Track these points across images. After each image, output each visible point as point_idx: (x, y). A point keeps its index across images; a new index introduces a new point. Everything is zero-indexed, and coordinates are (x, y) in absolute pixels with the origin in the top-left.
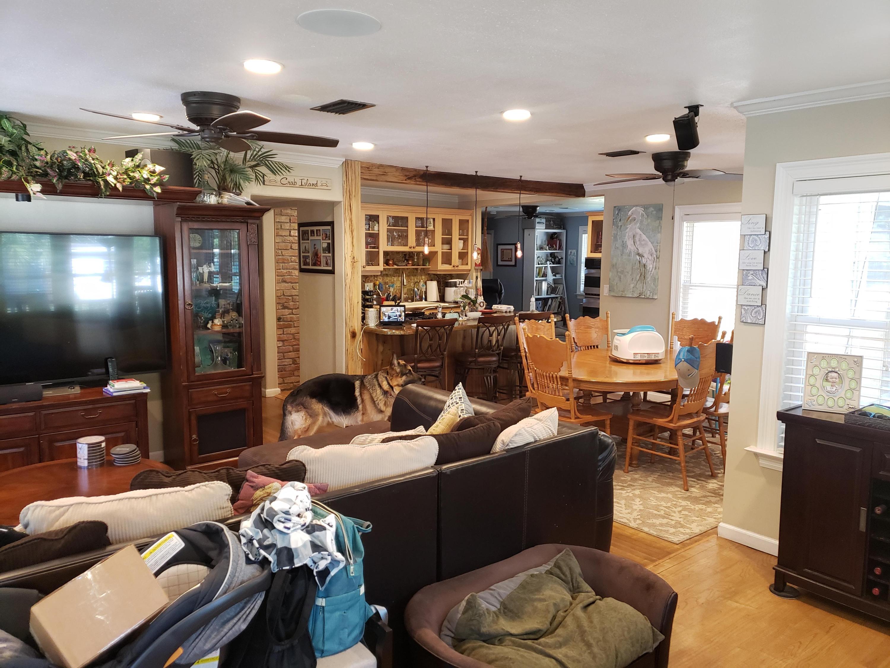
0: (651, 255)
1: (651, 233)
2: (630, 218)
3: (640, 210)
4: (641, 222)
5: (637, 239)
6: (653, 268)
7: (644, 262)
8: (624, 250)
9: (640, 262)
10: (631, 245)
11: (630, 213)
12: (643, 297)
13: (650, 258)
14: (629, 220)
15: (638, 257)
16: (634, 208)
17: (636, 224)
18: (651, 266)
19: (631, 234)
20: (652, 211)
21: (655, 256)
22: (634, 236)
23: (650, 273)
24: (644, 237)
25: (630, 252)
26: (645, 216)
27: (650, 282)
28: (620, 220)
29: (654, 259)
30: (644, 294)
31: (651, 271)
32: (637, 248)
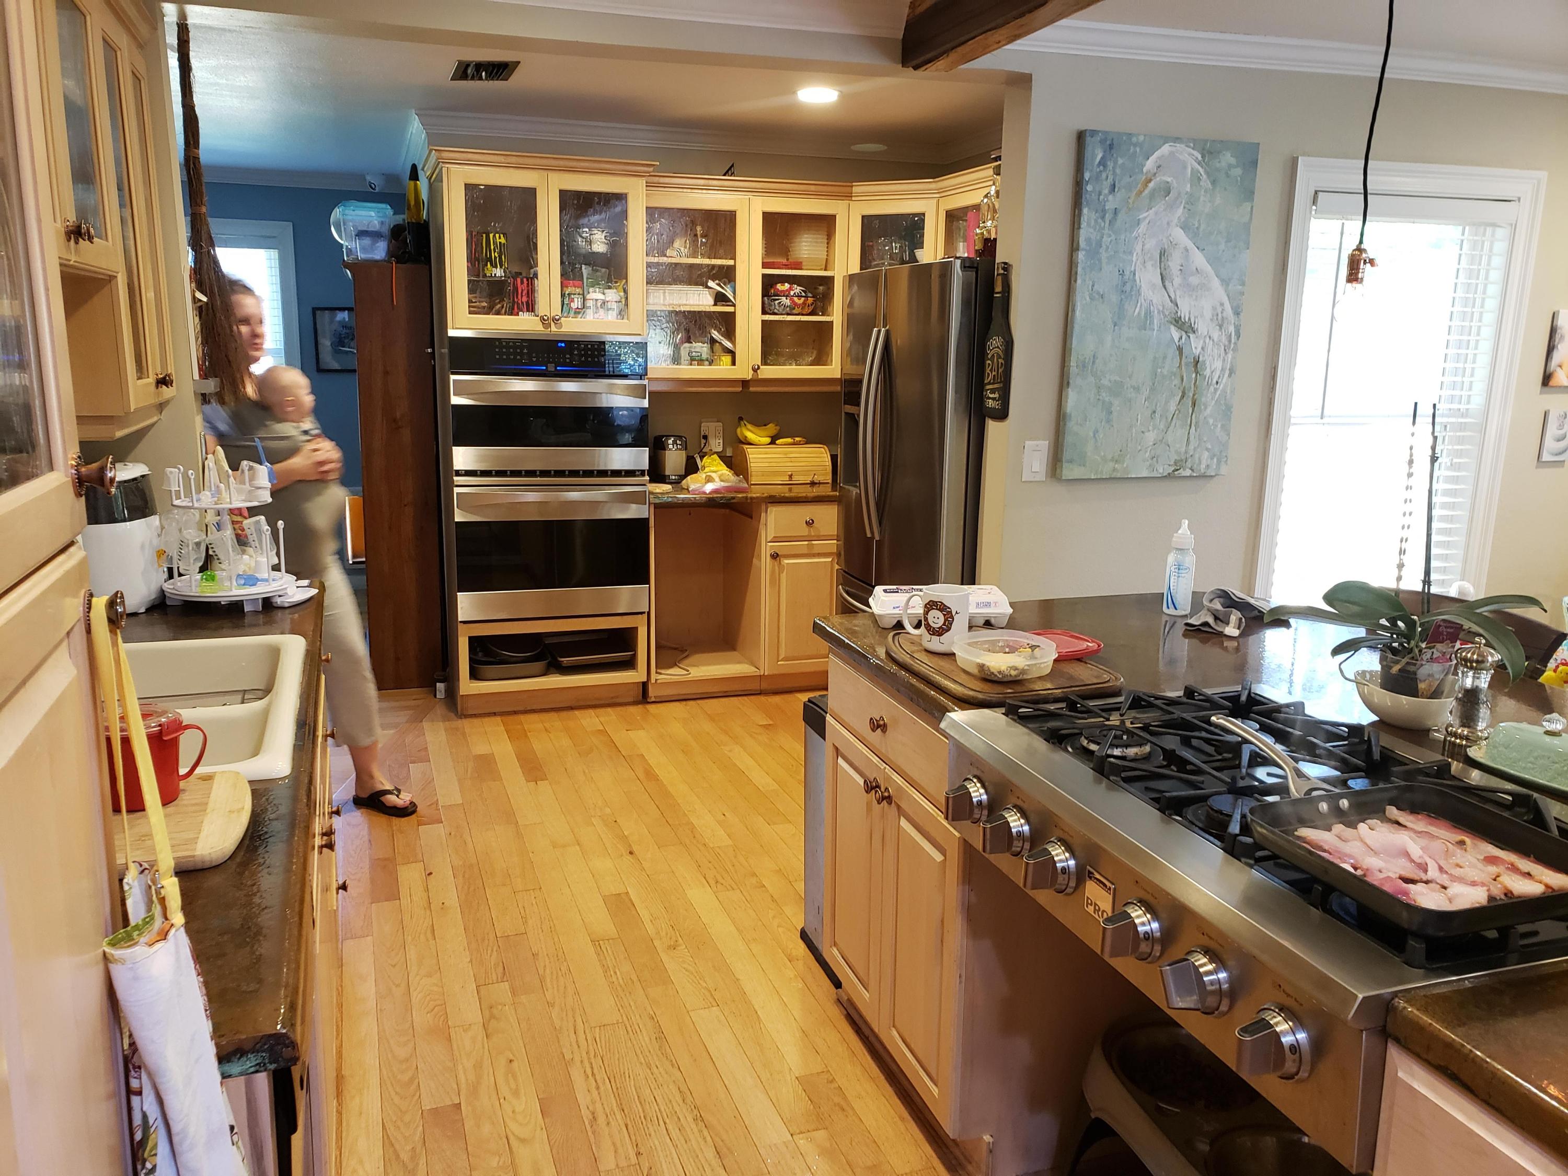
0: (1221, 326)
1: (1222, 247)
2: (1151, 185)
3: (1189, 157)
4: (1191, 201)
5: (1174, 264)
6: (1223, 370)
7: (1197, 352)
8: (1126, 306)
9: (1180, 350)
10: (1154, 286)
11: (1150, 164)
12: (1188, 473)
13: (1216, 335)
14: (1146, 192)
15: (1175, 334)
16: (1166, 149)
17: (1171, 207)
18: (1218, 364)
19: (1151, 244)
20: (1230, 166)
21: (1232, 329)
22: (1162, 254)
23: (1212, 389)
24: (1199, 259)
25: (1148, 314)
26: (1206, 183)
27: (1211, 421)
28: (1113, 188)
29: (1230, 341)
30: (1189, 464)
31: (1217, 383)
32: (1173, 297)
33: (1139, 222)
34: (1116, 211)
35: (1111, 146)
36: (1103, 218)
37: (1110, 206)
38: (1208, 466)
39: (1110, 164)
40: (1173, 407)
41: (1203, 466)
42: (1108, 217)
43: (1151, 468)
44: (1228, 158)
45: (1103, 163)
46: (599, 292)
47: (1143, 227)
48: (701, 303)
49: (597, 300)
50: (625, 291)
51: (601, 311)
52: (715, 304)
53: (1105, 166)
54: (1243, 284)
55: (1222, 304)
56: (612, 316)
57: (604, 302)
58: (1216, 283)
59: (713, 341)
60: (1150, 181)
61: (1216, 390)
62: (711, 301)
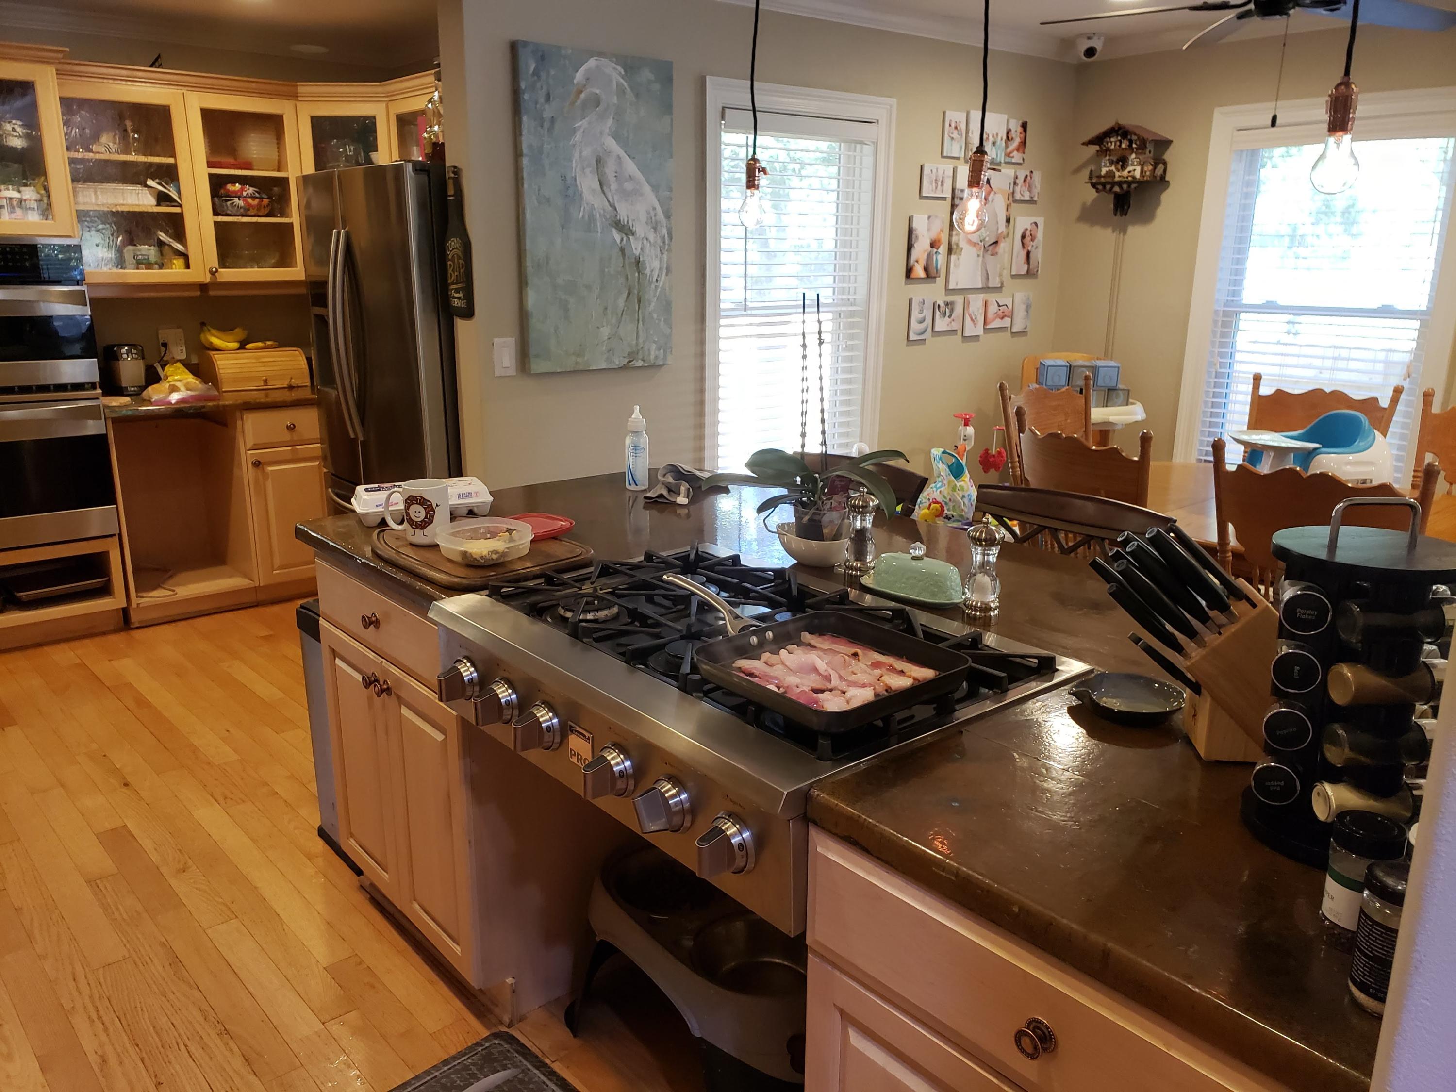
0: (655, 229)
1: (650, 156)
2: (583, 96)
3: (614, 72)
5: (610, 170)
6: (661, 269)
7: (637, 252)
8: (571, 210)
9: (622, 250)
10: (594, 191)
11: (579, 76)
12: (640, 363)
13: (652, 237)
14: (579, 102)
15: (617, 237)
16: (592, 63)
17: (602, 117)
18: (656, 264)
19: (587, 152)
21: (665, 231)
22: (599, 161)
23: (653, 286)
24: (630, 167)
26: (630, 95)
27: (655, 316)
28: (548, 98)
29: (664, 243)
30: (640, 356)
31: (657, 281)
32: (611, 200)
33: (574, 131)
34: (553, 120)
35: (543, 58)
36: (542, 126)
37: (547, 115)
38: (656, 357)
39: (543, 75)
40: (621, 302)
41: (652, 357)
42: (546, 125)
43: (608, 360)
44: (647, 75)
45: (536, 73)
46: (13, 190)
47: (578, 135)
48: (141, 203)
49: (11, 199)
50: (46, 189)
51: (18, 211)
52: (158, 205)
53: (539, 77)
54: (670, 189)
55: (654, 209)
56: (34, 217)
57: (21, 201)
58: (647, 189)
59: (161, 244)
60: (581, 92)
61: (656, 287)
62: (152, 201)
